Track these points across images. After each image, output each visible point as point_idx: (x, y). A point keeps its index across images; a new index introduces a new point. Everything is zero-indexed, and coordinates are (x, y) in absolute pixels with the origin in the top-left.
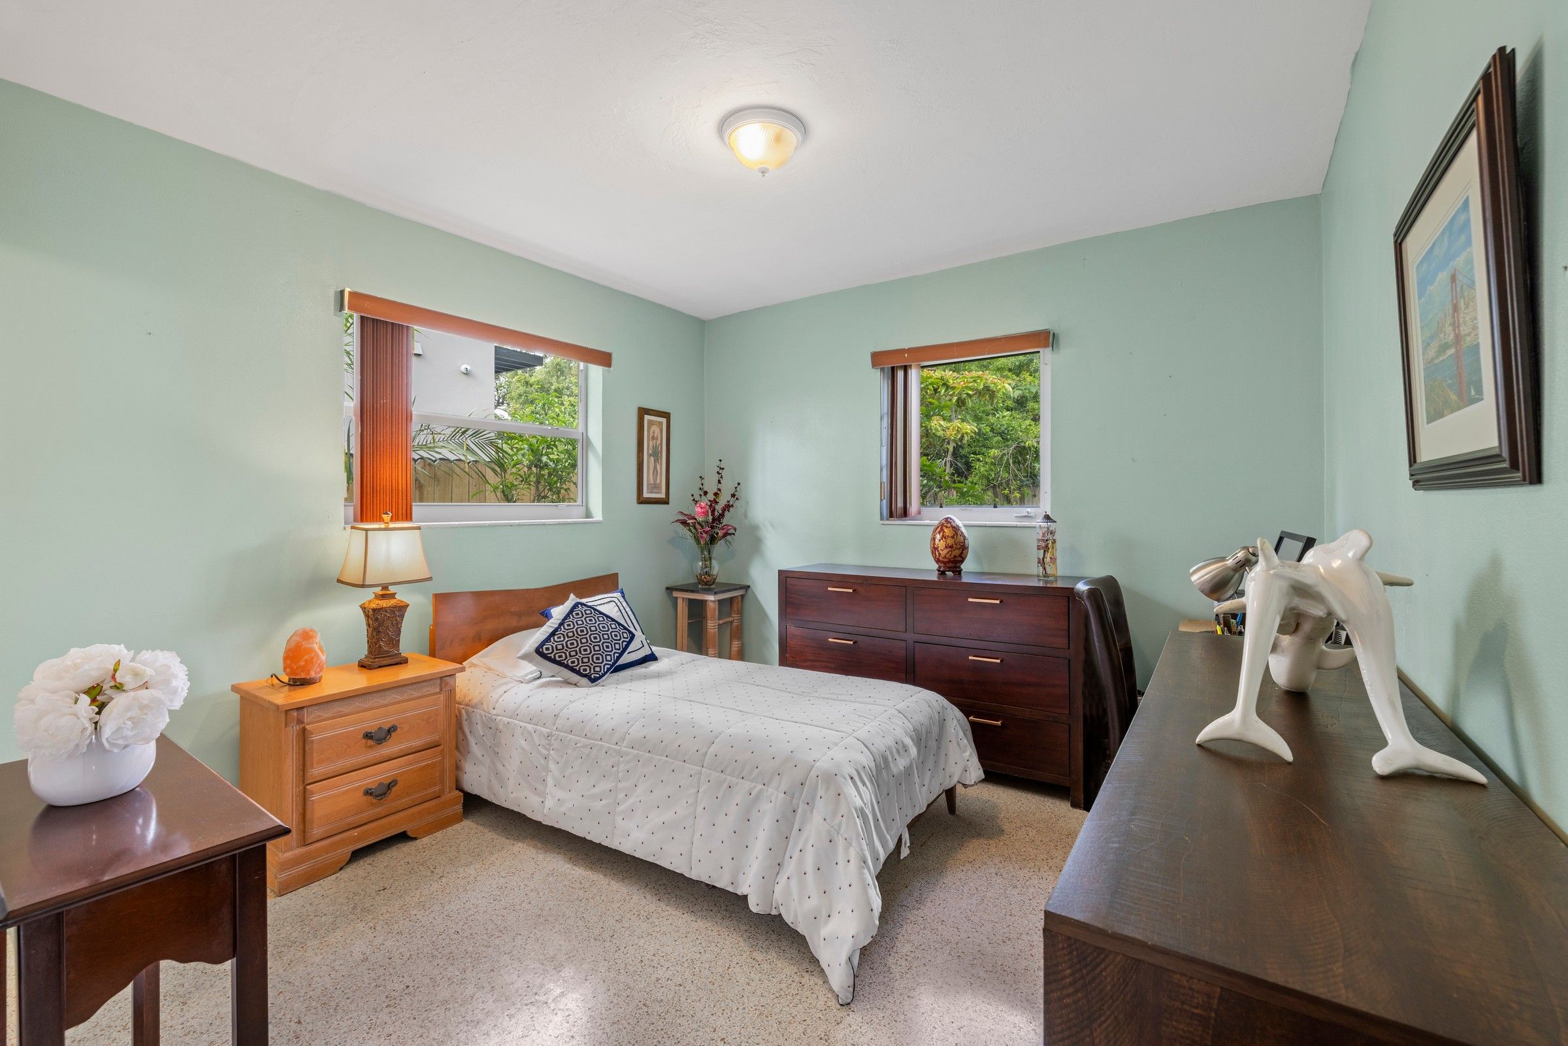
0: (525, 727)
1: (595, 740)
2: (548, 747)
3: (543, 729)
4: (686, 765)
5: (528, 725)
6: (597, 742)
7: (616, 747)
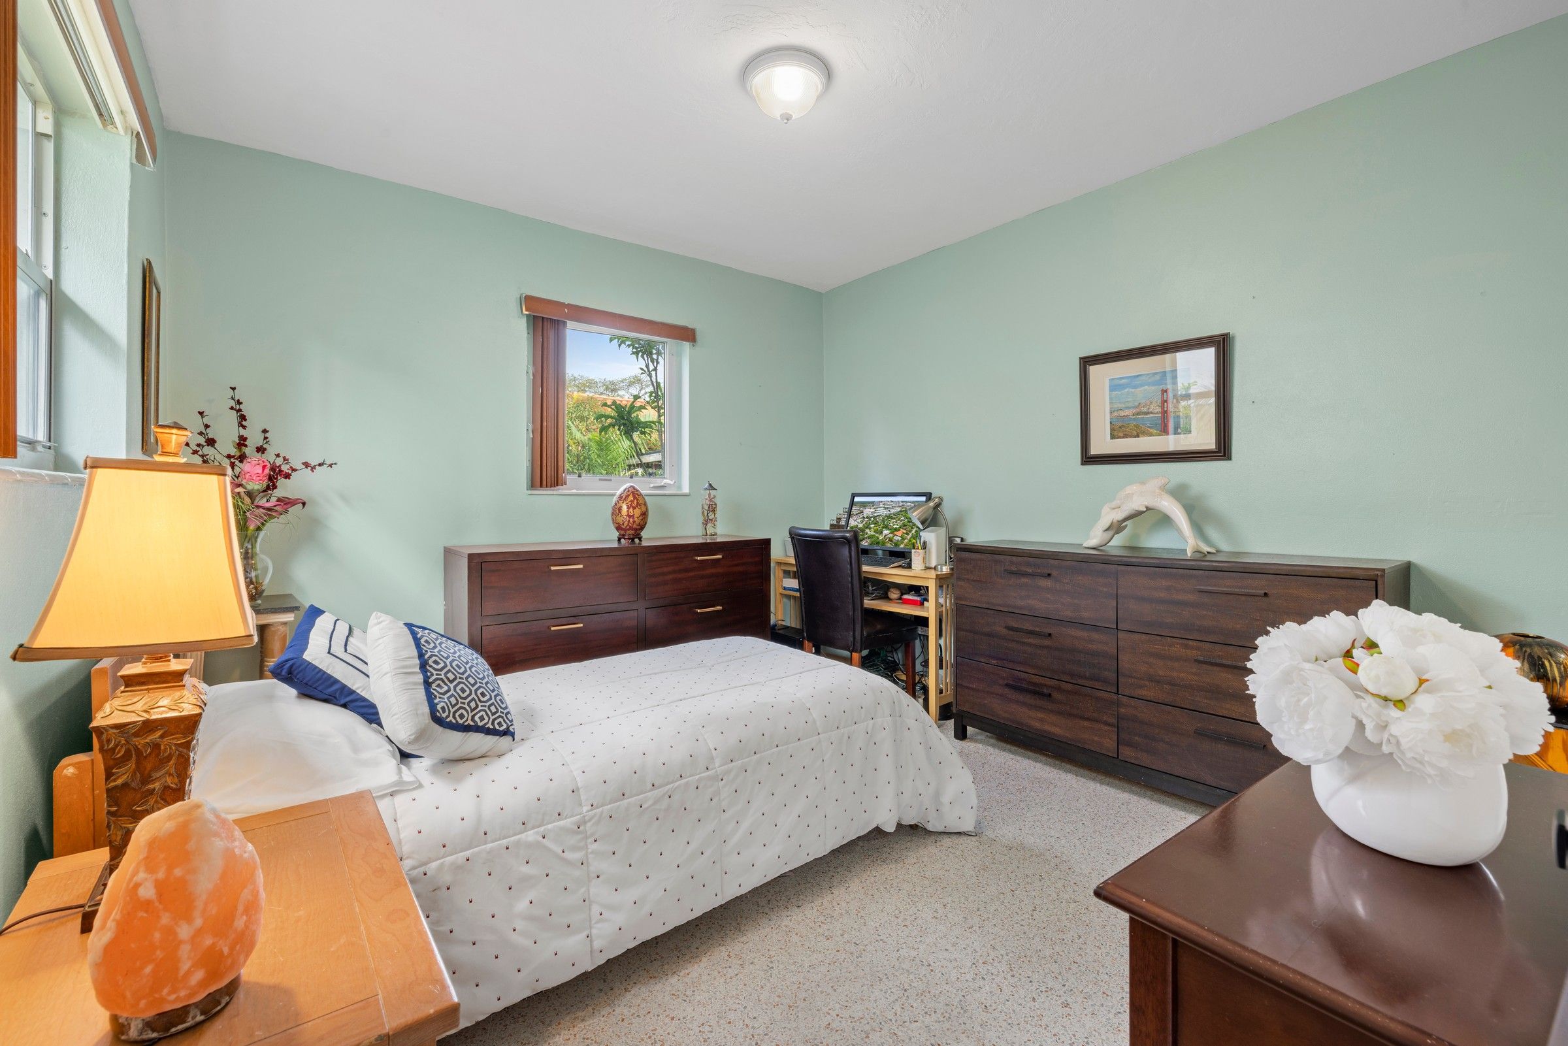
0: (518, 843)
1: (673, 782)
2: (582, 844)
3: (562, 823)
4: (801, 742)
5: (523, 836)
6: (678, 783)
7: (709, 773)
